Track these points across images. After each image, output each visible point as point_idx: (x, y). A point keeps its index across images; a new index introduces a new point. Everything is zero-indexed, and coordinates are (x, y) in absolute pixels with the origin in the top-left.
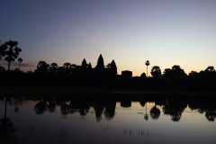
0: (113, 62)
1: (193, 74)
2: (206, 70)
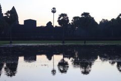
0: (13, 8)
1: (105, 23)
2: (118, 18)
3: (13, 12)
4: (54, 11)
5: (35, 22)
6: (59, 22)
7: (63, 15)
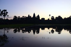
0: (38, 15)
2: (70, 17)
4: (50, 15)
5: (44, 19)
6: (51, 18)
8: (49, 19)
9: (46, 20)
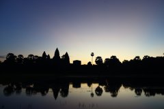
1: (126, 62)
2: (135, 59)
3: (66, 56)
4: (92, 55)
5: (80, 62)
6: (96, 61)
7: (98, 57)
8: (90, 63)
9: (84, 65)
